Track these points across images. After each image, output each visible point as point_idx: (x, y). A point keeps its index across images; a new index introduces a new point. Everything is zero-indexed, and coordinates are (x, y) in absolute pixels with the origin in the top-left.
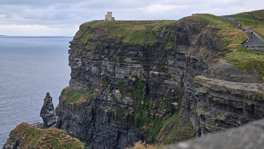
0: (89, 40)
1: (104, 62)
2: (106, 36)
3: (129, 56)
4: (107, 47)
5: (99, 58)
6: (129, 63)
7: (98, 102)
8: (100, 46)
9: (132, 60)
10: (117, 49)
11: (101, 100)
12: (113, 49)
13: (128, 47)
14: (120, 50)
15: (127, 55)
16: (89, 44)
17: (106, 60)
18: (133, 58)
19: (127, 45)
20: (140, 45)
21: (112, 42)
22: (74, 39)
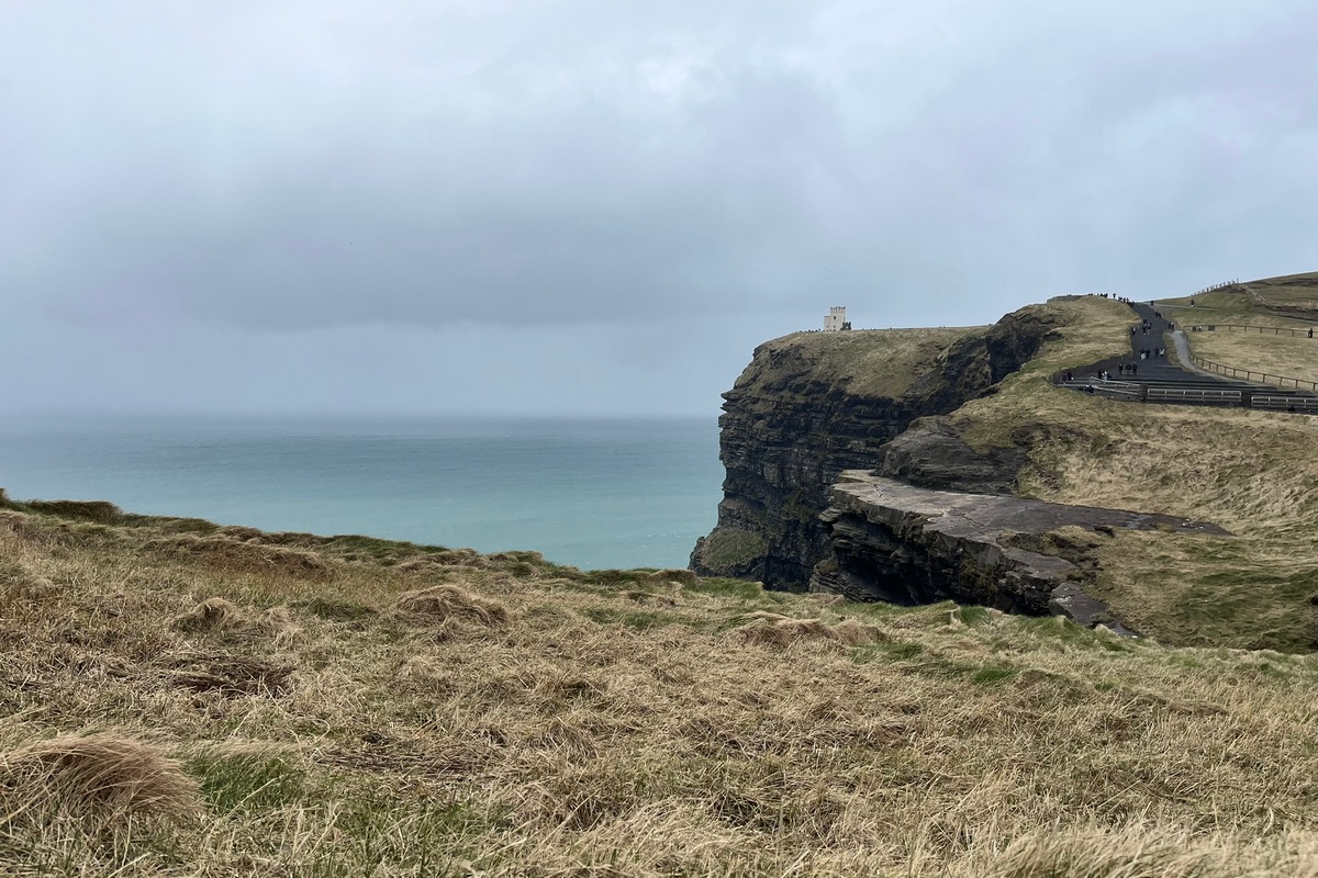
0: (764, 388)
1: (796, 450)
2: (803, 374)
3: (860, 433)
4: (805, 406)
5: (783, 437)
6: (859, 454)
7: (775, 565)
8: (787, 404)
9: (867, 445)
10: (830, 412)
11: (782, 562)
12: (821, 412)
13: (858, 407)
14: (839, 415)
15: (855, 431)
16: (763, 400)
17: (801, 444)
18: (871, 439)
19: (855, 400)
20: (892, 400)
21: (818, 392)
22: (735, 387)
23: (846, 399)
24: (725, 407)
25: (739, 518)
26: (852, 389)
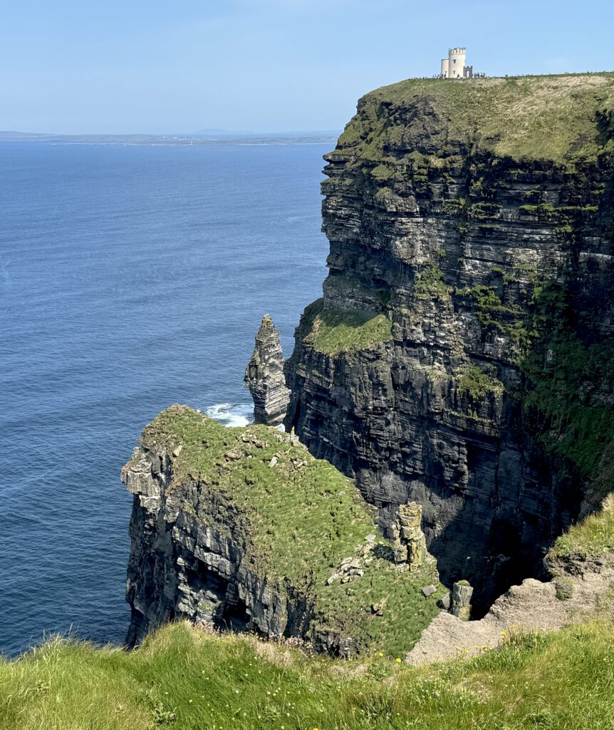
0: (382, 148)
1: (429, 221)
3: (515, 200)
4: (442, 170)
6: (511, 223)
8: (419, 168)
9: (522, 215)
10: (472, 177)
11: (419, 345)
12: (461, 176)
13: (511, 170)
15: (505, 198)
16: (384, 163)
17: (436, 214)
18: (526, 207)
19: (508, 162)
20: (552, 162)
21: (455, 154)
22: (339, 147)
23: (495, 162)
24: (327, 170)
25: (352, 297)
26: (502, 149)
